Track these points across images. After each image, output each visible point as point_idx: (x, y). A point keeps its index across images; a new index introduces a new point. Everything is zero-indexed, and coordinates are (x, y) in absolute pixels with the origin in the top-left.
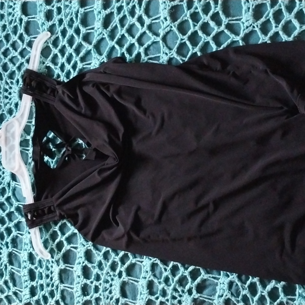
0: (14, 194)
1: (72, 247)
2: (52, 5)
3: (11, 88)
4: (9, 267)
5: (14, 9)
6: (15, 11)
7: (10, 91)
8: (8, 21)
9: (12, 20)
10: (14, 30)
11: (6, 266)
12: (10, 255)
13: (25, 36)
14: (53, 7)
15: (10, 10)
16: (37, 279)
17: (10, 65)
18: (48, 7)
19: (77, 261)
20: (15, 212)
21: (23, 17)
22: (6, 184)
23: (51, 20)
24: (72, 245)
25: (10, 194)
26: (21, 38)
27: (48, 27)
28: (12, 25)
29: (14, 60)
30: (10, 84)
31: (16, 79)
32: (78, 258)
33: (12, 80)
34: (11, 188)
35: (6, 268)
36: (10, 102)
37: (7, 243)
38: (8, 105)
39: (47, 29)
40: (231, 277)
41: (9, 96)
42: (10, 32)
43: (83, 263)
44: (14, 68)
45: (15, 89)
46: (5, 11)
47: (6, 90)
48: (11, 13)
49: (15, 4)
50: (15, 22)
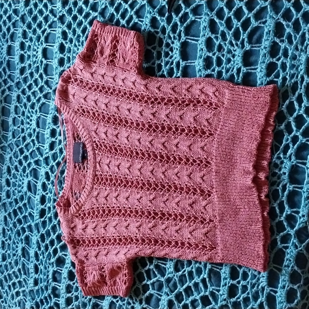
0: (29, 202)
1: (63, 254)
2: (64, 54)
3: (32, 116)
4: (22, 259)
5: (37, 52)
6: (38, 54)
7: (31, 118)
8: (33, 61)
9: (36, 61)
11: (20, 257)
12: (23, 249)
13: (44, 76)
14: (65, 55)
15: (35, 53)
16: (39, 273)
17: (32, 98)
18: (61, 56)
19: (65, 266)
20: (28, 216)
21: (43, 60)
22: (24, 192)
23: (62, 67)
24: (63, 253)
25: (26, 201)
26: (41, 76)
27: (60, 71)
28: (35, 65)
29: (36, 93)
30: (31, 113)
31: (35, 109)
32: (67, 264)
33: (33, 110)
34: (27, 197)
35: (20, 259)
36: (31, 127)
37: (22, 240)
38: (29, 129)
39: (59, 73)
40: (171, 296)
41: (30, 122)
42: (33, 71)
43: (70, 268)
44: (35, 101)
45: (35, 117)
46: (30, 53)
47: (28, 118)
48: (35, 55)
49: (38, 48)
50: (37, 63)
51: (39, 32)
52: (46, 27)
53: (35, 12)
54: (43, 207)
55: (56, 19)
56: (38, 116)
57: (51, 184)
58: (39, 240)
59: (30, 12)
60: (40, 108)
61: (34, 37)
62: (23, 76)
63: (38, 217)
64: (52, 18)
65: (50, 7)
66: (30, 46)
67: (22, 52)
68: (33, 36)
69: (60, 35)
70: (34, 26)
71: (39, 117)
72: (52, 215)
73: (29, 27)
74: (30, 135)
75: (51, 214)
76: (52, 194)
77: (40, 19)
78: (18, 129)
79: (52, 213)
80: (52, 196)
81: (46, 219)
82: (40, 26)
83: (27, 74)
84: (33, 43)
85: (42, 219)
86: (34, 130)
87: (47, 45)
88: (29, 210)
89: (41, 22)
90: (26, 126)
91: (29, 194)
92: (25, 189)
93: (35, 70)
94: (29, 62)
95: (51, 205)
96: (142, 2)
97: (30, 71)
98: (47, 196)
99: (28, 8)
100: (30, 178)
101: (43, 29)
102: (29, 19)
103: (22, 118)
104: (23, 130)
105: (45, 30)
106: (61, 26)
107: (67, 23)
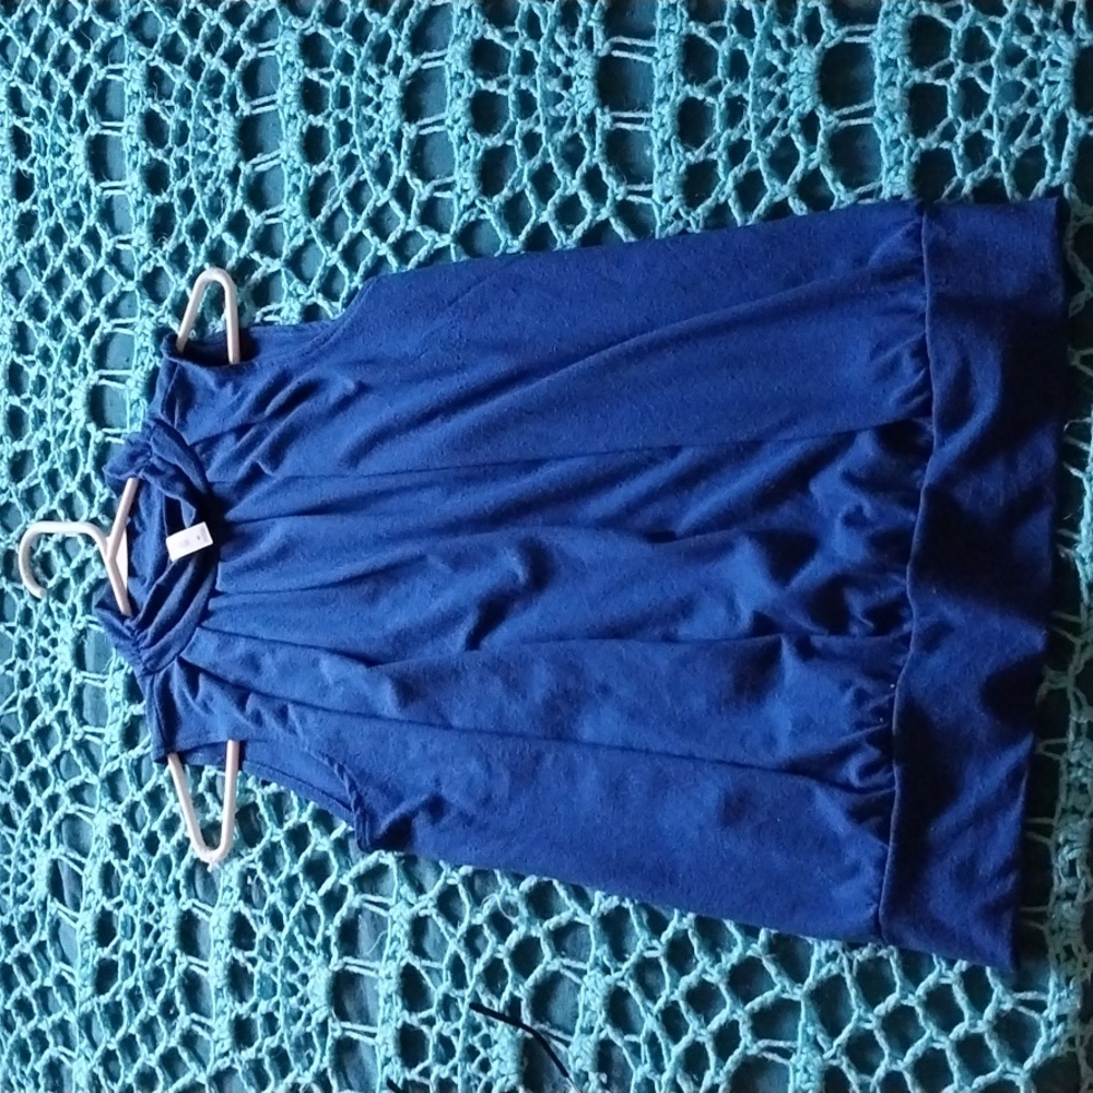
0: (55, 936)
3: (56, 627)
5: (69, 401)
6: (72, 406)
7: (53, 634)
8: (54, 433)
9: (65, 432)
10: (68, 459)
13: (97, 484)
15: (60, 404)
17: (58, 562)
20: (54, 989)
21: (92, 427)
22: (36, 902)
25: (45, 936)
26: (86, 486)
28: (65, 447)
29: (69, 547)
30: (55, 614)
31: (69, 604)
33: (60, 605)
34: (48, 919)
36: (53, 667)
37: (35, 1075)
38: (47, 675)
41: (50, 649)
42: (58, 466)
44: (67, 574)
45: (66, 633)
46: (45, 403)
47: (45, 632)
48: (62, 412)
49: (71, 387)
50: (72, 440)
51: (72, 329)
52: (99, 313)
53: (57, 261)
54: (105, 952)
55: (131, 286)
56: (80, 627)
57: (131, 870)
58: (100, 1071)
59: (40, 258)
60: (87, 599)
61: (57, 349)
62: (22, 485)
63: (89, 990)
64: (115, 283)
65: (108, 244)
66: (41, 381)
67: (16, 401)
68: (51, 344)
69: (149, 343)
70: (55, 309)
71: (84, 632)
72: (141, 983)
73: (37, 311)
74: (52, 696)
75: (137, 979)
76: (138, 906)
77: (75, 284)
78: (9, 673)
79: (140, 977)
80: (136, 913)
81: (118, 998)
82: (74, 308)
83: (36, 477)
84: (53, 369)
85: (105, 998)
86: (67, 678)
87: (101, 377)
88: (57, 967)
89: (79, 297)
90: (35, 662)
91: (54, 906)
92: (41, 889)
93: (63, 466)
94: (41, 435)
95: (135, 946)
96: (437, 239)
97: (46, 467)
98: (120, 915)
99: (31, 244)
100: (58, 851)
101: (85, 320)
102: (35, 285)
103: (21, 632)
104: (25, 678)
105: (94, 324)
106: (152, 310)
107: (173, 300)
